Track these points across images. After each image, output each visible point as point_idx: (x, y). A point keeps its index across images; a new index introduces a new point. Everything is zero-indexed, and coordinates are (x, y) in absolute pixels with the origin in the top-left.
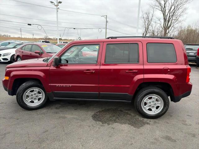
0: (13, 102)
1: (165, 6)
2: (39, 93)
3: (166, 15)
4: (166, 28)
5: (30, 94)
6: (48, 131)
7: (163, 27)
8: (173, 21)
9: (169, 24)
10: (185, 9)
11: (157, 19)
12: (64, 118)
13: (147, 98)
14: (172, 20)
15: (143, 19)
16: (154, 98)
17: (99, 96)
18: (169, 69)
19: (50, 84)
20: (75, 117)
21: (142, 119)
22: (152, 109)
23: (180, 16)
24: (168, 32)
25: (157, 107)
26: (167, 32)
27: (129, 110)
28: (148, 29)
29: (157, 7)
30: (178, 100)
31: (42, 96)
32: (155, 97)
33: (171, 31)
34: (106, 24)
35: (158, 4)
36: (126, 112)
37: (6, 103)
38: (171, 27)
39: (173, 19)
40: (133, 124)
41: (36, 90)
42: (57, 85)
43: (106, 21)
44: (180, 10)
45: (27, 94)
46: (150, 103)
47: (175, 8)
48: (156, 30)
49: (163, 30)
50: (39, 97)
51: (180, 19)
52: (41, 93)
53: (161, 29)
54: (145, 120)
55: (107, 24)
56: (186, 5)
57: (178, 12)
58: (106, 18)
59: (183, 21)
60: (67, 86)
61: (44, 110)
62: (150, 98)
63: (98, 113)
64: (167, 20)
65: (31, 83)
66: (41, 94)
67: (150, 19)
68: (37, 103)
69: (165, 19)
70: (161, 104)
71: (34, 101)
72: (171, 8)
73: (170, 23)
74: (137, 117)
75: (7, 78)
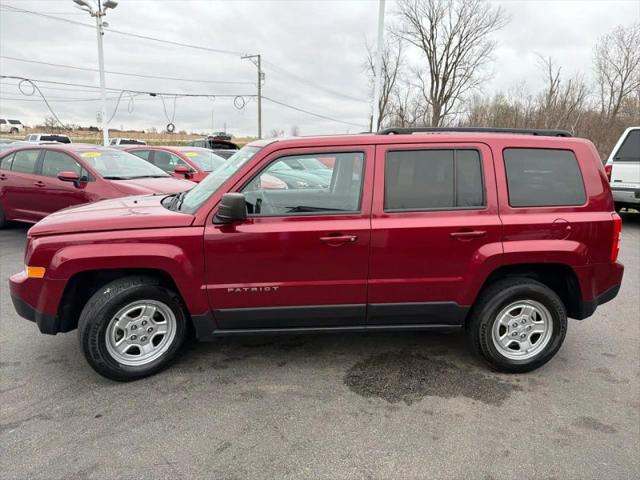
0: (46, 357)
1: (432, 37)
2: (158, 317)
3: (438, 60)
4: (439, 100)
5: (128, 326)
6: (230, 445)
7: (429, 97)
8: (457, 79)
9: (447, 88)
10: (489, 46)
11: (413, 72)
12: (260, 395)
13: (507, 313)
14: (454, 77)
15: (371, 71)
16: (527, 311)
17: (366, 317)
18: (568, 224)
19: (203, 287)
20: (295, 388)
21: (493, 376)
22: (521, 344)
23: (476, 65)
24: (445, 113)
25: (535, 338)
26: (442, 113)
27: (444, 353)
28: (386, 102)
29: (409, 37)
30: (590, 313)
31: (169, 329)
32: (529, 307)
33: (451, 111)
34: (257, 81)
35: (412, 28)
36: (438, 358)
37: (16, 364)
38: (451, 99)
39: (459, 72)
40: (478, 393)
41: (149, 307)
42: (230, 287)
43: (260, 74)
44: (477, 49)
45: (117, 324)
46: (515, 325)
47: (460, 42)
48: (411, 108)
49: (431, 106)
50: (158, 333)
51: (476, 75)
52: (163, 320)
53: (424, 103)
54: (504, 378)
55: (262, 82)
56: (492, 36)
57: (470, 55)
58: (259, 62)
59: (484, 80)
60: (263, 288)
61: (176, 377)
62: (517, 312)
63: (359, 372)
64: (441, 76)
65: (133, 286)
66: (165, 322)
67: (390, 72)
68: (150, 355)
69: (435, 75)
70: (545, 329)
71: (139, 346)
72: (450, 39)
73: (449, 84)
74: (476, 371)
75: (39, 272)
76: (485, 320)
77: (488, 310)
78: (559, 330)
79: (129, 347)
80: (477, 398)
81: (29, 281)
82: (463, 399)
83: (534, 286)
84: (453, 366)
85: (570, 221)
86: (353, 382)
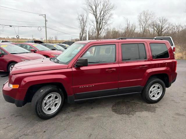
1: (96, 11)
2: (56, 98)
3: (98, 18)
4: (99, 29)
5: (48, 101)
7: (96, 28)
8: (103, 24)
9: (101, 26)
10: (111, 14)
11: (91, 21)
13: (152, 88)
14: (102, 23)
15: (79, 20)
16: (156, 87)
17: (118, 92)
19: (72, 87)
20: (100, 115)
21: (149, 105)
22: (155, 95)
23: (108, 19)
24: (101, 33)
25: (158, 93)
26: (100, 33)
28: (84, 29)
29: (89, 11)
30: (170, 85)
31: (59, 101)
32: (157, 85)
33: (102, 32)
34: (45, 22)
35: (90, 8)
38: (102, 29)
39: (104, 22)
42: (80, 86)
43: (46, 20)
44: (108, 15)
45: (45, 101)
46: (154, 91)
47: (104, 13)
48: (91, 31)
49: (97, 31)
50: (56, 102)
51: (108, 22)
53: (95, 30)
54: (152, 105)
55: (46, 23)
56: (112, 12)
57: (106, 17)
58: (45, 17)
59: (110, 24)
60: (90, 86)
62: (154, 87)
63: (114, 108)
64: (99, 22)
66: (58, 99)
67: (85, 21)
69: (97, 22)
70: (160, 91)
71: (51, 107)
72: (101, 12)
73: (101, 25)
75: (17, 86)
76: (147, 90)
77: (148, 87)
78: (164, 91)
79: (48, 108)
80: (149, 111)
81: (13, 90)
82: (145, 112)
83: (158, 80)
84: (138, 103)
85: (167, 62)
86: (115, 111)
